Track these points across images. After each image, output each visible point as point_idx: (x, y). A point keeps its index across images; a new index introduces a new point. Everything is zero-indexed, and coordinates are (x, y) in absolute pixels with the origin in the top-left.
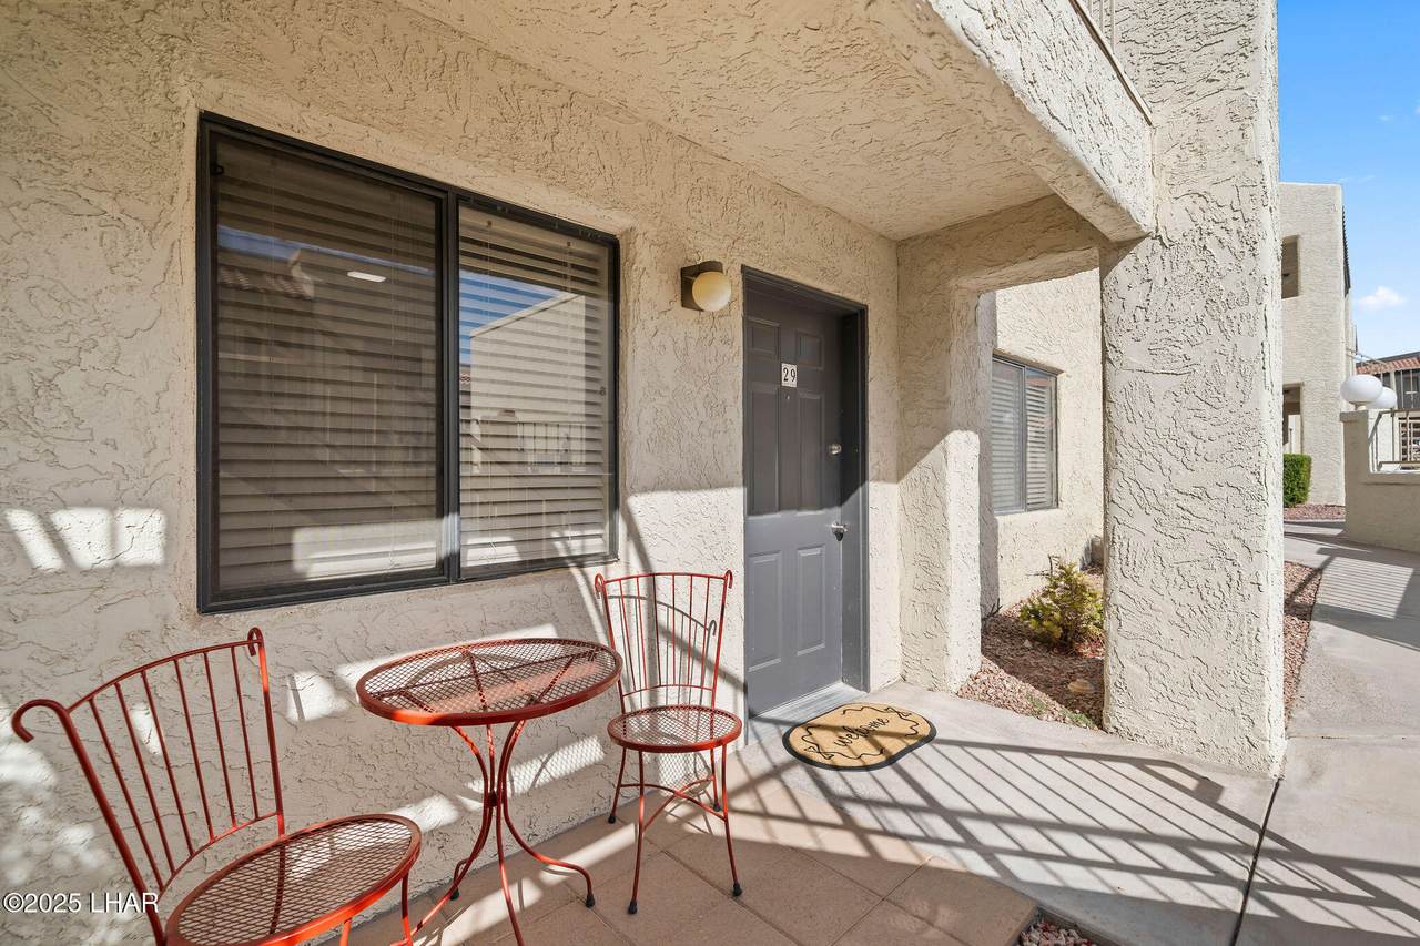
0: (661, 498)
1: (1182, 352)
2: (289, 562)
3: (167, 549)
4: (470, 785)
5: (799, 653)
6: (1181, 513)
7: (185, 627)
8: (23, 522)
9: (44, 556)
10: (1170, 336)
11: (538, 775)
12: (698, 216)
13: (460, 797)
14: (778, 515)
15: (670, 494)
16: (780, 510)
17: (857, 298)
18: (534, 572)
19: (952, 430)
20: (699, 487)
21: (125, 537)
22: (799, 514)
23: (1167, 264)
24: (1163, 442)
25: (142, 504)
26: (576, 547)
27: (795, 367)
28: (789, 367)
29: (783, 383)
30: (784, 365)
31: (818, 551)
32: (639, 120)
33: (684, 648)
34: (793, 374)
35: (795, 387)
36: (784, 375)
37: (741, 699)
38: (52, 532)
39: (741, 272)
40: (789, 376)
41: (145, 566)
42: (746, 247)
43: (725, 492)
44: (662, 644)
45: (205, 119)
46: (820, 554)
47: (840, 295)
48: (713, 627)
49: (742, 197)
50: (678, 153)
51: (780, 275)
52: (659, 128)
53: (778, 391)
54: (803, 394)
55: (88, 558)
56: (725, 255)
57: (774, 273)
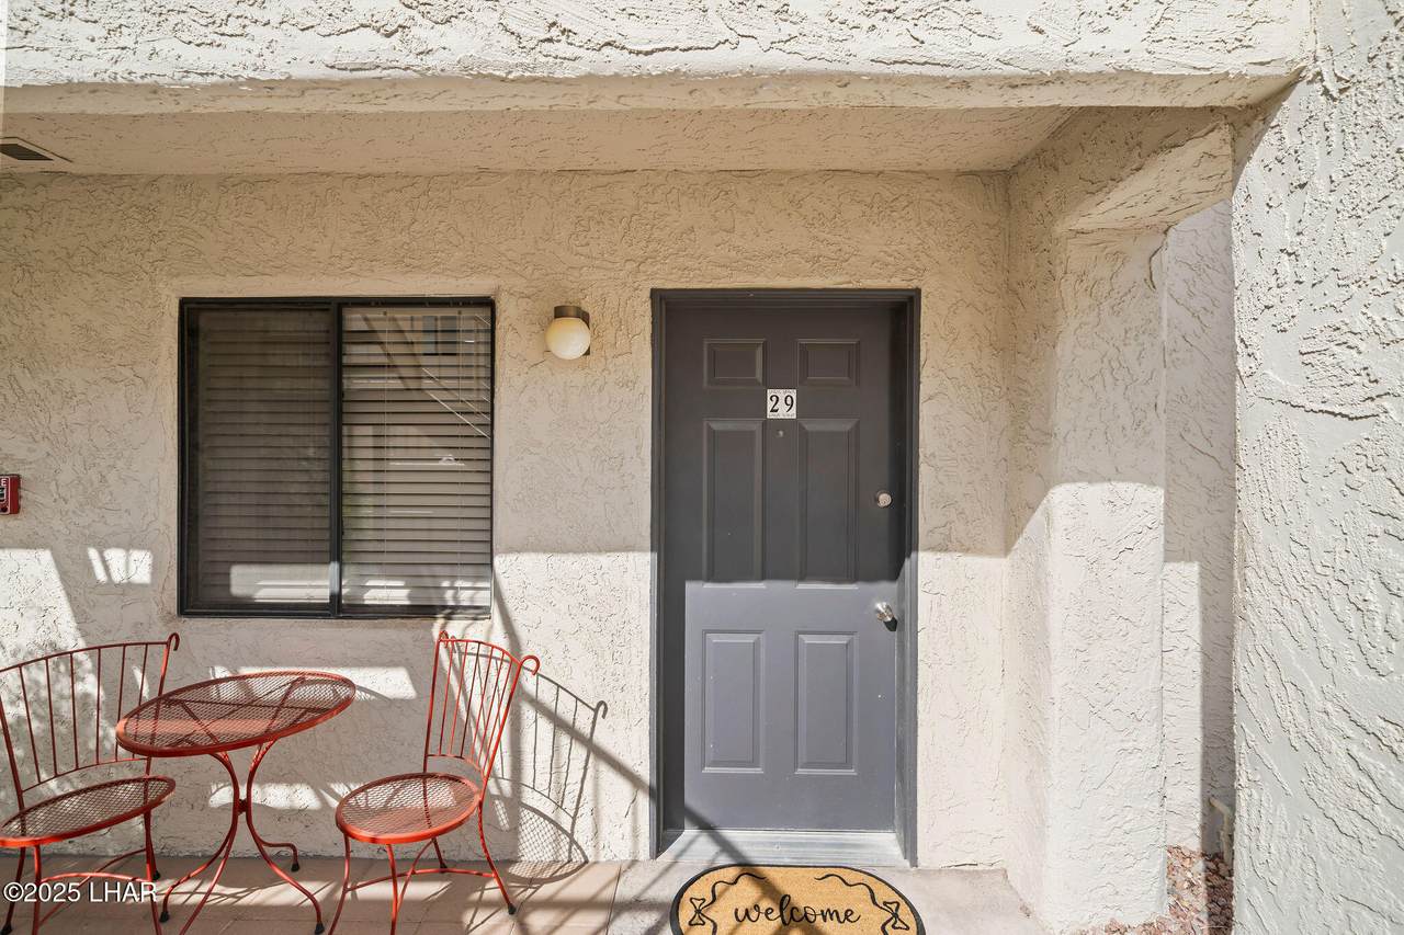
0: (528, 560)
1: (1363, 361)
3: (153, 574)
4: (332, 786)
5: (800, 771)
6: (1355, 775)
7: (160, 624)
8: (93, 553)
9: (101, 575)
10: (1336, 320)
11: (391, 798)
12: (585, 250)
13: (322, 792)
14: (761, 585)
15: (543, 557)
16: (763, 577)
17: (897, 283)
18: (403, 618)
19: (1060, 483)
20: (582, 549)
21: (133, 566)
22: (802, 586)
23: (1335, 139)
24: (1321, 582)
25: (141, 547)
26: (465, 598)
27: (793, 393)
28: (781, 393)
29: (770, 415)
30: (770, 392)
31: (843, 640)
32: (506, 174)
33: (559, 724)
34: (789, 402)
35: (795, 417)
36: (770, 405)
37: (644, 802)
38: (104, 561)
39: (651, 297)
40: (782, 405)
41: (143, 586)
42: (659, 266)
43: (622, 556)
44: (528, 713)
45: (184, 302)
46: (847, 645)
47: (850, 286)
48: (602, 708)
49: (656, 207)
50: (557, 189)
51: (720, 286)
52: (531, 173)
53: (755, 426)
54: (812, 426)
55: (117, 578)
56: (625, 284)
57: (709, 286)
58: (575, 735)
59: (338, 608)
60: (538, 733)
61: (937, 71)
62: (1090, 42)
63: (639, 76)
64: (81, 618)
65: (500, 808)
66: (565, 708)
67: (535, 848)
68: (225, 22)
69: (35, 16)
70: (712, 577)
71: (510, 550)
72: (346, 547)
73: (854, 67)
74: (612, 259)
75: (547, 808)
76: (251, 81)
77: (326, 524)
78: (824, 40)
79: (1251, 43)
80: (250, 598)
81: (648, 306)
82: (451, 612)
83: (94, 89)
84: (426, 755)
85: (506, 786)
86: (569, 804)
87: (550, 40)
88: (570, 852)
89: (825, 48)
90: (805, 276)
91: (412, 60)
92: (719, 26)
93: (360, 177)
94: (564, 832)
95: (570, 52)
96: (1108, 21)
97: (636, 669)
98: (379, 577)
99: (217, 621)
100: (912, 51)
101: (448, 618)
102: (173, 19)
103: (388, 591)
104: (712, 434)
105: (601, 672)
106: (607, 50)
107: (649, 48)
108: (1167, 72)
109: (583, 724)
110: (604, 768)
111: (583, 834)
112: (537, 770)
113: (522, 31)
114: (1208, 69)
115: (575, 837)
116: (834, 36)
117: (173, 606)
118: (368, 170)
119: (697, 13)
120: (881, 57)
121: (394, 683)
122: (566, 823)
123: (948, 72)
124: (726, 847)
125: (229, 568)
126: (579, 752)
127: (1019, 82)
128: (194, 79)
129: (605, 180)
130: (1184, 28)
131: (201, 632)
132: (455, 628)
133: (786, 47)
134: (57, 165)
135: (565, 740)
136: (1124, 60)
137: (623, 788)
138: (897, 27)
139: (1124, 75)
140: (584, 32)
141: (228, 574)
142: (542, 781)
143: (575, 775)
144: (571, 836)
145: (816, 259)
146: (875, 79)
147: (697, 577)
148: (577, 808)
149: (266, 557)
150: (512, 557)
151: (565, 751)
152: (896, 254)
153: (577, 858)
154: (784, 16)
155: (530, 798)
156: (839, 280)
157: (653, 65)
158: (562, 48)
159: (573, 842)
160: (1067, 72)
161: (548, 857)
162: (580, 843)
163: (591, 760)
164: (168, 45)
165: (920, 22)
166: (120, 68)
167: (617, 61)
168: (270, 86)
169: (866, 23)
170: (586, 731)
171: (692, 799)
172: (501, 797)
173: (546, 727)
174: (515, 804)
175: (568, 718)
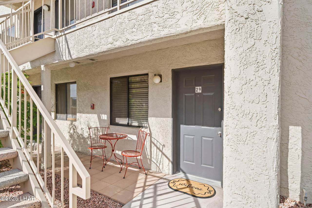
0: (153, 118)
2: (115, 121)
3: (107, 118)
5: (202, 165)
7: (107, 125)
8: (101, 115)
12: (161, 63)
14: (194, 126)
18: (137, 128)
21: (105, 117)
22: (203, 127)
25: (106, 114)
27: (201, 87)
28: (198, 88)
29: (196, 92)
30: (196, 87)
31: (211, 139)
32: (149, 52)
33: (157, 148)
34: (200, 89)
35: (201, 92)
36: (196, 90)
37: (171, 164)
38: (102, 116)
39: (172, 71)
40: (198, 90)
41: (106, 120)
42: (173, 65)
43: (167, 118)
44: (153, 145)
45: (111, 78)
46: (212, 140)
47: (209, 64)
48: (164, 146)
49: (173, 54)
50: (157, 53)
51: (183, 67)
52: (153, 51)
53: (193, 94)
54: (204, 94)
55: (103, 119)
56: (167, 69)
57: (181, 68)
58: (160, 150)
59: (128, 125)
60: (154, 149)
61: (173, 35)
62: (194, 25)
63: (137, 43)
64: (100, 124)
65: (149, 161)
66: (158, 145)
67: (153, 168)
68: (98, 46)
69: (84, 49)
70: (185, 124)
71: (150, 117)
72: (130, 116)
73: (161, 36)
74: (165, 64)
75: (156, 162)
76: (100, 52)
77: (127, 112)
78: (157, 34)
79: (221, 19)
80: (118, 123)
81: (171, 73)
82: (142, 127)
83: (88, 56)
84: (136, 148)
85: (149, 157)
86: (159, 162)
87: (127, 41)
88: (159, 170)
89: (157, 35)
90: (200, 63)
91: (114, 47)
92: (145, 34)
93: (130, 56)
94: (158, 167)
95: (129, 42)
96: (197, 21)
97: (169, 139)
98: (134, 121)
99: (114, 126)
100: (169, 32)
101: (142, 128)
102: (94, 46)
103: (135, 124)
104: (185, 96)
105: (164, 139)
106: (133, 41)
107: (137, 40)
108: (208, 27)
109: (161, 148)
110: (164, 156)
111: (161, 168)
112: (154, 155)
113: (124, 40)
114: (214, 25)
115: (160, 168)
116: (158, 33)
117: (109, 124)
118: (131, 55)
119: (142, 33)
120: (165, 34)
121: (134, 138)
122: (158, 165)
123: (174, 34)
124: (186, 176)
125: (115, 118)
126: (160, 153)
127: (186, 33)
128: (96, 53)
129: (164, 50)
130: (209, 19)
131: (112, 127)
132: (143, 130)
133: (153, 36)
134: (96, 61)
135: (158, 150)
136: (200, 27)
137: (167, 161)
138: (166, 29)
139: (201, 29)
140: (130, 39)
141: (115, 119)
142: (155, 157)
143: (160, 157)
144: (159, 167)
145: (202, 60)
146: (165, 37)
147: (182, 124)
148: (160, 163)
149: (120, 117)
150: (151, 118)
151: (158, 153)
152: (219, 56)
153: (160, 172)
154: (152, 31)
155: (153, 159)
156: (206, 63)
157: (138, 42)
158: (128, 42)
159: (159, 169)
160: (192, 30)
161: (155, 170)
162: (160, 169)
163: (162, 155)
164: (94, 50)
165: (169, 28)
166: (90, 53)
167: (134, 42)
168: (102, 52)
169: (162, 30)
170: (161, 149)
171: (182, 167)
172: (149, 159)
173: (155, 148)
174: (151, 160)
175: (159, 147)
